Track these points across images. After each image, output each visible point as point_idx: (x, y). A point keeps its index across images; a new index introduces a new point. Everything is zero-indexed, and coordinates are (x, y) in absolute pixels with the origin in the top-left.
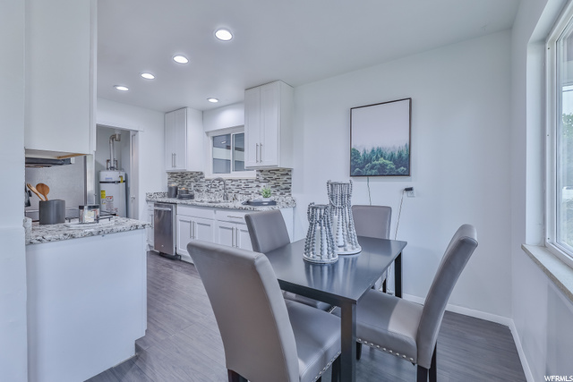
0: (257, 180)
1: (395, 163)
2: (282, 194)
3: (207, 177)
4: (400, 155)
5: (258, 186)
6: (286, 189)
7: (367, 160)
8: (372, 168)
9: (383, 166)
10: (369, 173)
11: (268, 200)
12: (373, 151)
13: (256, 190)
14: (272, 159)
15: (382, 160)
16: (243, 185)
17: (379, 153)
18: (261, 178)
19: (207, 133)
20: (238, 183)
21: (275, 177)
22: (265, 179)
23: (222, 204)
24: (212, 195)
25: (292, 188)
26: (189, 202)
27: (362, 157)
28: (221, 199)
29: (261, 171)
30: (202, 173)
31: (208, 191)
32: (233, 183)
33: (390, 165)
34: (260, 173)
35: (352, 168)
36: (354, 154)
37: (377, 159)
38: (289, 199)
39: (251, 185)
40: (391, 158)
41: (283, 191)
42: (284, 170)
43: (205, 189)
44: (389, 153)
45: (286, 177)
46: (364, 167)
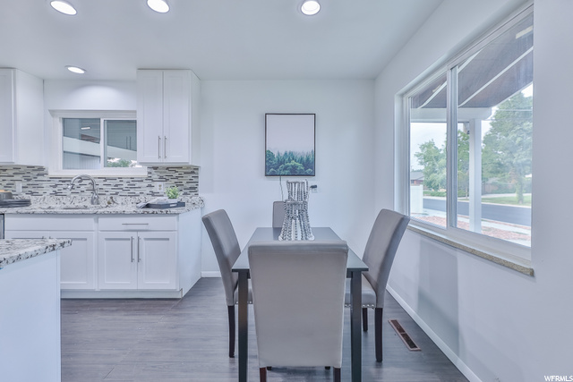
0: (149, 179)
1: (304, 165)
2: (185, 194)
3: (52, 173)
4: (308, 159)
5: (150, 186)
6: (191, 188)
7: (281, 162)
8: (285, 169)
9: (294, 168)
10: (282, 173)
11: (175, 201)
12: (286, 154)
13: (148, 190)
14: (179, 155)
15: (293, 163)
16: (125, 185)
17: (290, 156)
18: (155, 176)
19: (53, 113)
20: (118, 182)
21: (177, 174)
22: (161, 178)
23: (91, 211)
24: (64, 200)
25: (199, 187)
26: (24, 209)
27: (276, 159)
28: (88, 203)
29: (155, 168)
30: (41, 169)
31: (56, 193)
32: (108, 182)
33: (300, 166)
34: (153, 171)
35: (267, 168)
36: (268, 156)
37: (290, 161)
38: (195, 199)
39: (138, 184)
40: (301, 161)
41: (188, 191)
42: (188, 167)
43: (51, 190)
44: (299, 156)
45: (190, 176)
46: (278, 168)
